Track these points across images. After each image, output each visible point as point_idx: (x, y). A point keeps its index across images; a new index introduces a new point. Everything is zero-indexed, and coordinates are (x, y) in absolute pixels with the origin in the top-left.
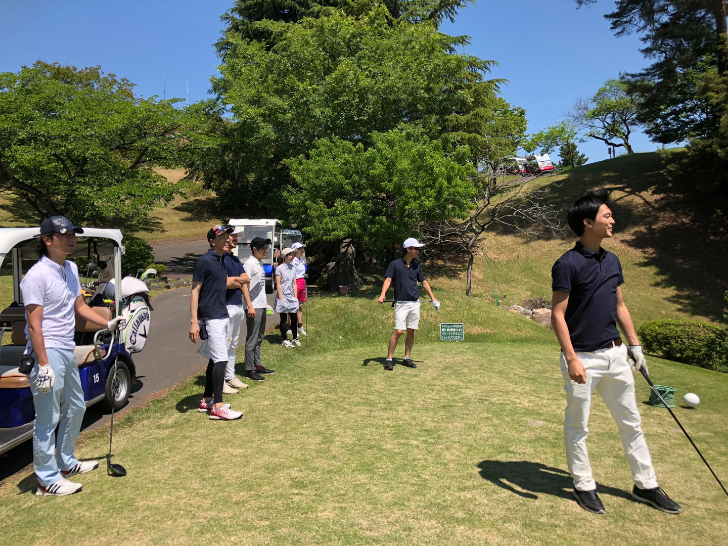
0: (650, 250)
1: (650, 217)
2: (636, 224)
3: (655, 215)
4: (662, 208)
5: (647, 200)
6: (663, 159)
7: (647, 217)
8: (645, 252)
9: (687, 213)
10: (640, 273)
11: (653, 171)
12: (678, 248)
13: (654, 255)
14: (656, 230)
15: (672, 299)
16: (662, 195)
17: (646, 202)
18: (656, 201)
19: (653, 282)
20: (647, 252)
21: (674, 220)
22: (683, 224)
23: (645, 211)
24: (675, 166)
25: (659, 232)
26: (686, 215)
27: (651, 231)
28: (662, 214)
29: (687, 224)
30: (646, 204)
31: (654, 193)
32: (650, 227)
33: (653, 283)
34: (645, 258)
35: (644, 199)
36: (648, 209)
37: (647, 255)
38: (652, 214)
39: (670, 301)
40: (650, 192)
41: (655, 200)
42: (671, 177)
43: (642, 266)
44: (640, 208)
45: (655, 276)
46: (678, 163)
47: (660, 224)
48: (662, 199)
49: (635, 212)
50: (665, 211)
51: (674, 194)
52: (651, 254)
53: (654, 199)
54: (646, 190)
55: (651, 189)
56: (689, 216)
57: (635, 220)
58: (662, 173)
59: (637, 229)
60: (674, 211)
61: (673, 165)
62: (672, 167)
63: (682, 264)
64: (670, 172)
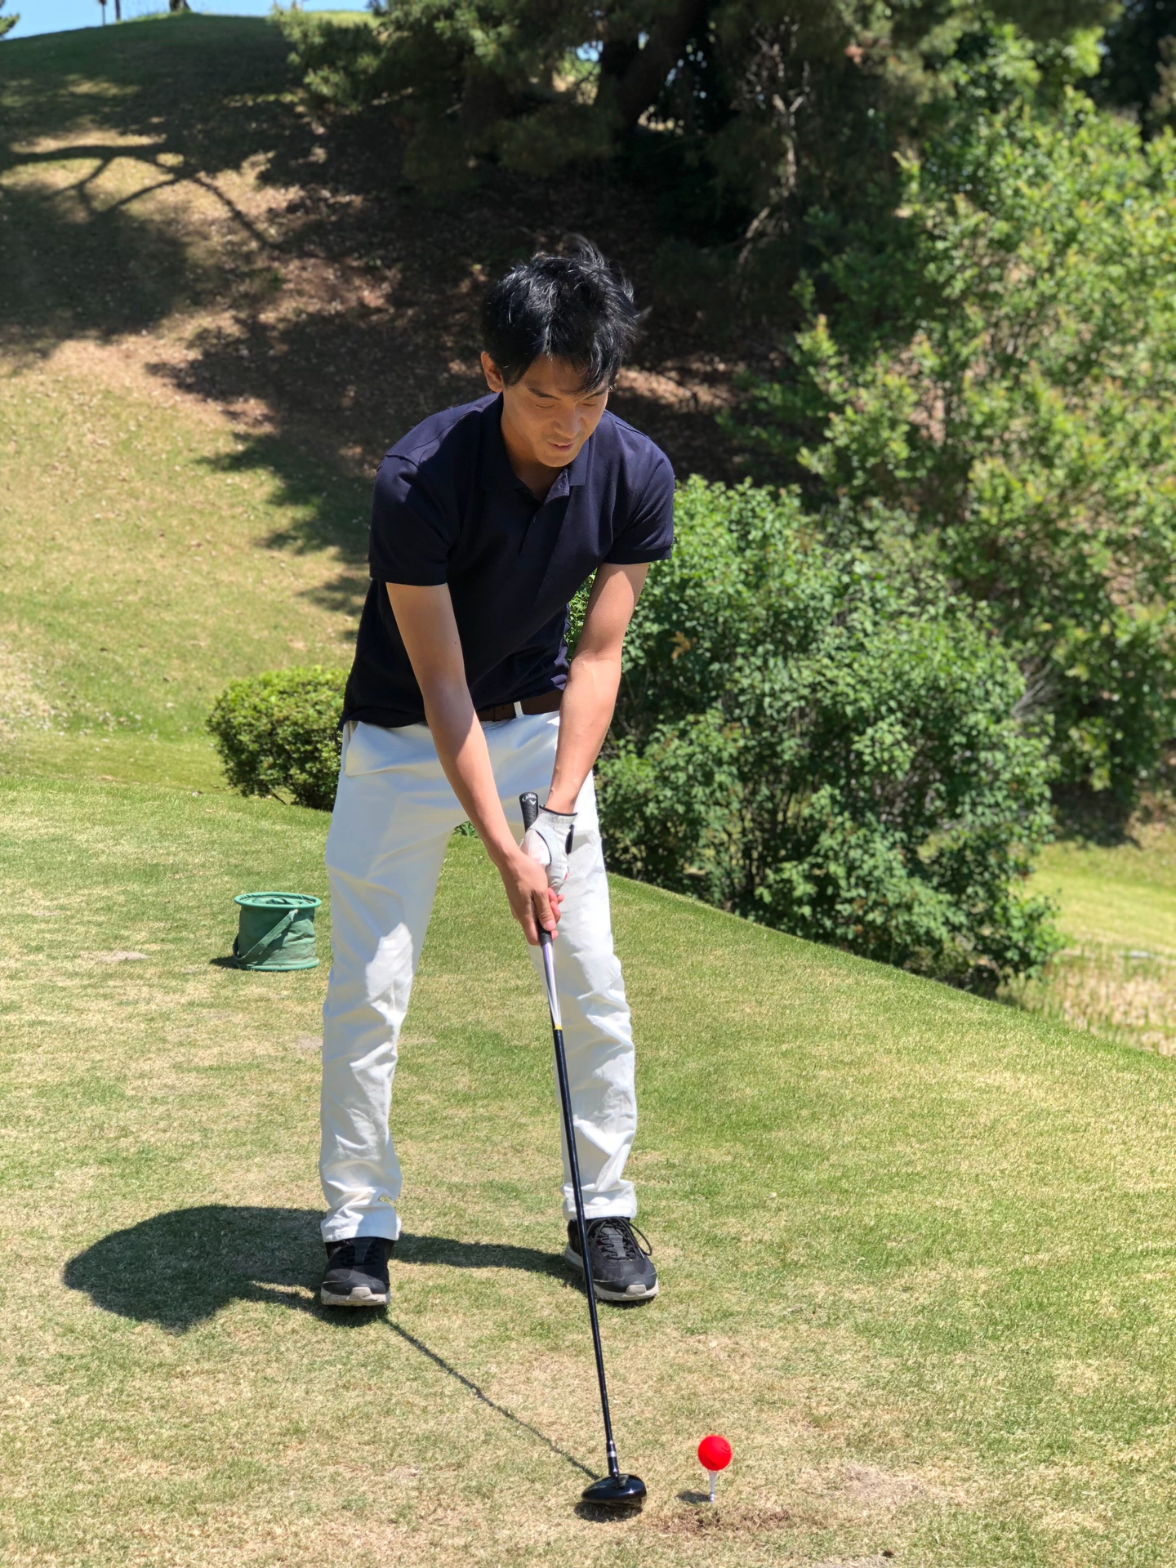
0: (254, 407)
1: (252, 274)
2: (199, 301)
3: (268, 269)
4: (293, 245)
5: (240, 207)
6: (292, 47)
7: (242, 277)
8: (234, 416)
9: (376, 268)
10: (220, 495)
11: (262, 91)
12: (346, 402)
13: (267, 428)
14: (274, 328)
15: (326, 594)
16: (294, 193)
17: (238, 215)
18: (272, 215)
19: (263, 531)
20: (244, 413)
21: (333, 294)
22: (364, 310)
23: (233, 251)
24: (335, 78)
25: (285, 336)
26: (373, 275)
27: (256, 331)
28: (294, 265)
29: (378, 310)
30: (236, 225)
31: (266, 179)
32: (254, 317)
33: (265, 534)
34: (237, 437)
35: (229, 203)
36: (244, 243)
37: (241, 428)
38: (260, 263)
39: (319, 601)
40: (250, 175)
41: (270, 210)
42: (321, 120)
43: (224, 469)
44: (216, 240)
45: (272, 509)
46: (345, 69)
47: (287, 307)
48: (292, 208)
49: (197, 252)
50: (303, 255)
51: (335, 192)
52: (257, 423)
53: (264, 207)
54: (237, 167)
55: (254, 165)
56: (384, 279)
57: (200, 287)
58: (292, 105)
59: (205, 321)
60: (333, 258)
61: (325, 72)
62: (326, 80)
63: (360, 463)
64: (317, 102)
